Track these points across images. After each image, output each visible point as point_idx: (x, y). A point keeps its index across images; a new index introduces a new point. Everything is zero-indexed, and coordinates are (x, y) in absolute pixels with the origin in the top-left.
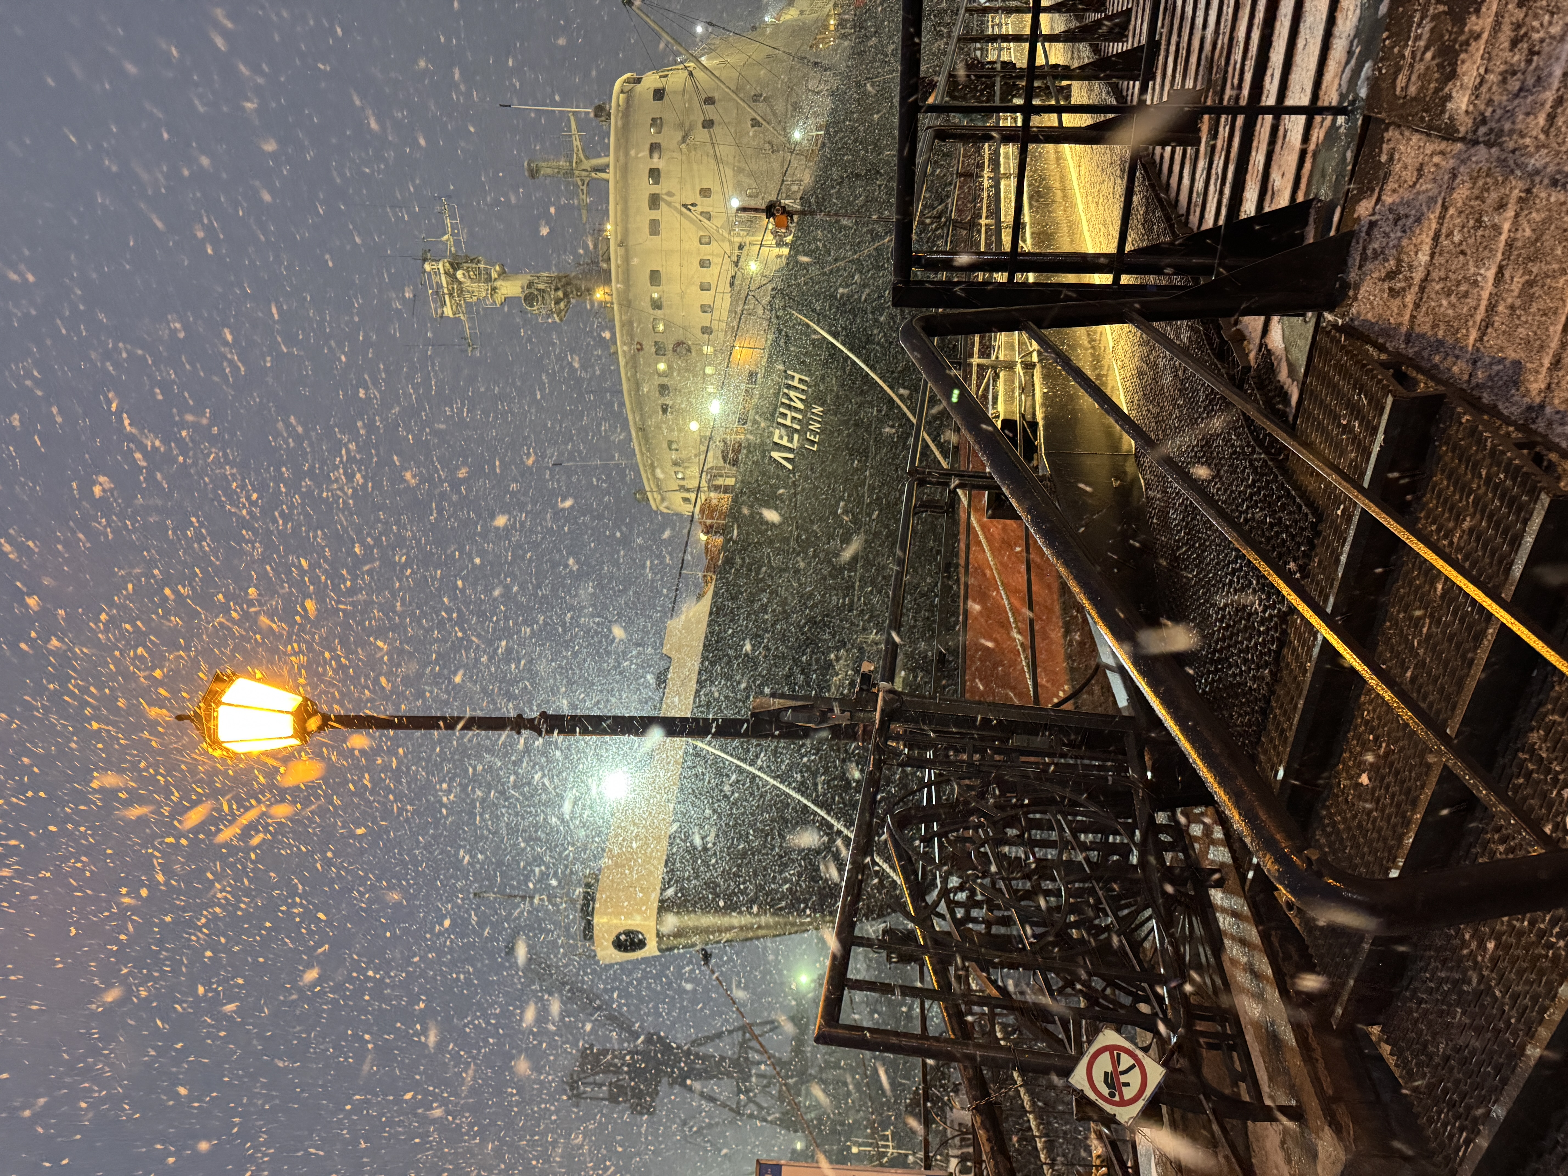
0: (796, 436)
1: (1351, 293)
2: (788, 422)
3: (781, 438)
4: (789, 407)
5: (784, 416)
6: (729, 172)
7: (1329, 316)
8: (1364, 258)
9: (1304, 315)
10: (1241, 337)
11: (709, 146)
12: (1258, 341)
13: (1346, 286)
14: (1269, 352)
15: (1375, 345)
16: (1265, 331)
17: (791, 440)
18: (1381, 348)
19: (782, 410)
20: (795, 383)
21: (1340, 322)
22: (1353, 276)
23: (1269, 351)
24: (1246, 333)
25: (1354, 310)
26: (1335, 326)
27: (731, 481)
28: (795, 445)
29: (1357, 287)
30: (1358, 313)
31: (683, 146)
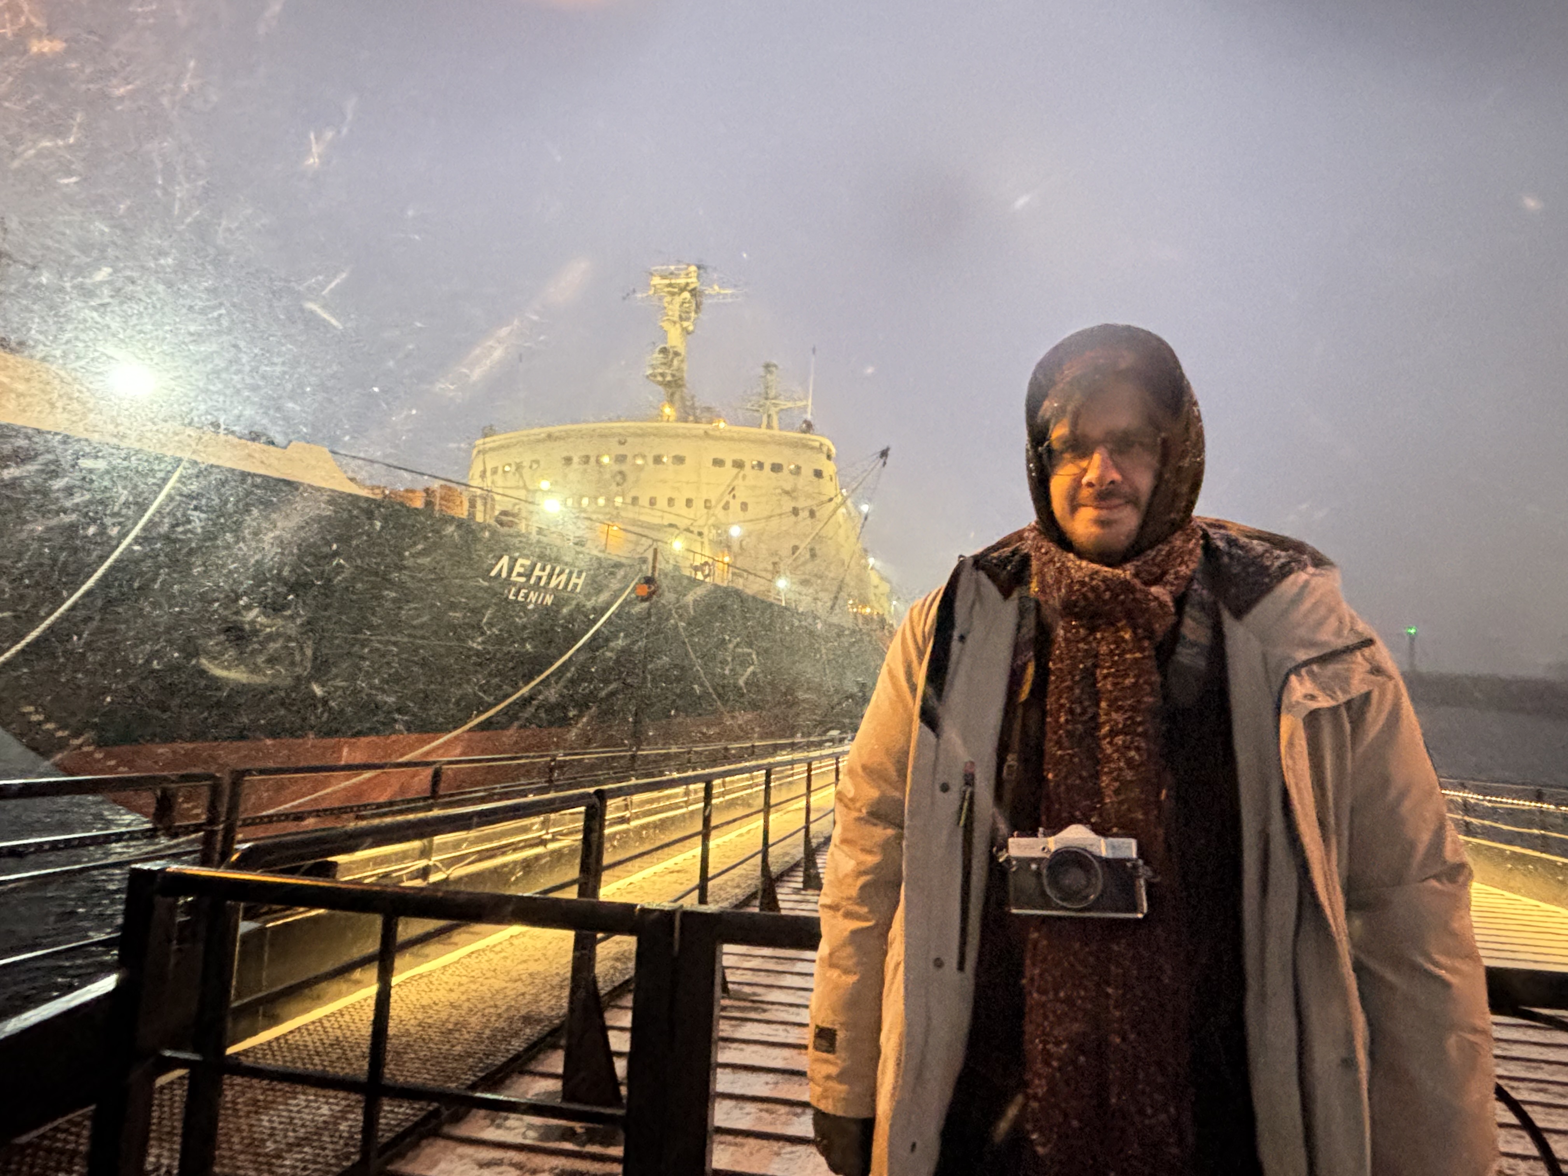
0: (523, 580)
2: (537, 572)
3: (522, 566)
4: (551, 574)
5: (543, 569)
6: (759, 527)
11: (779, 512)
17: (519, 574)
19: (548, 568)
20: (574, 580)
27: (479, 518)
28: (514, 578)
31: (779, 491)
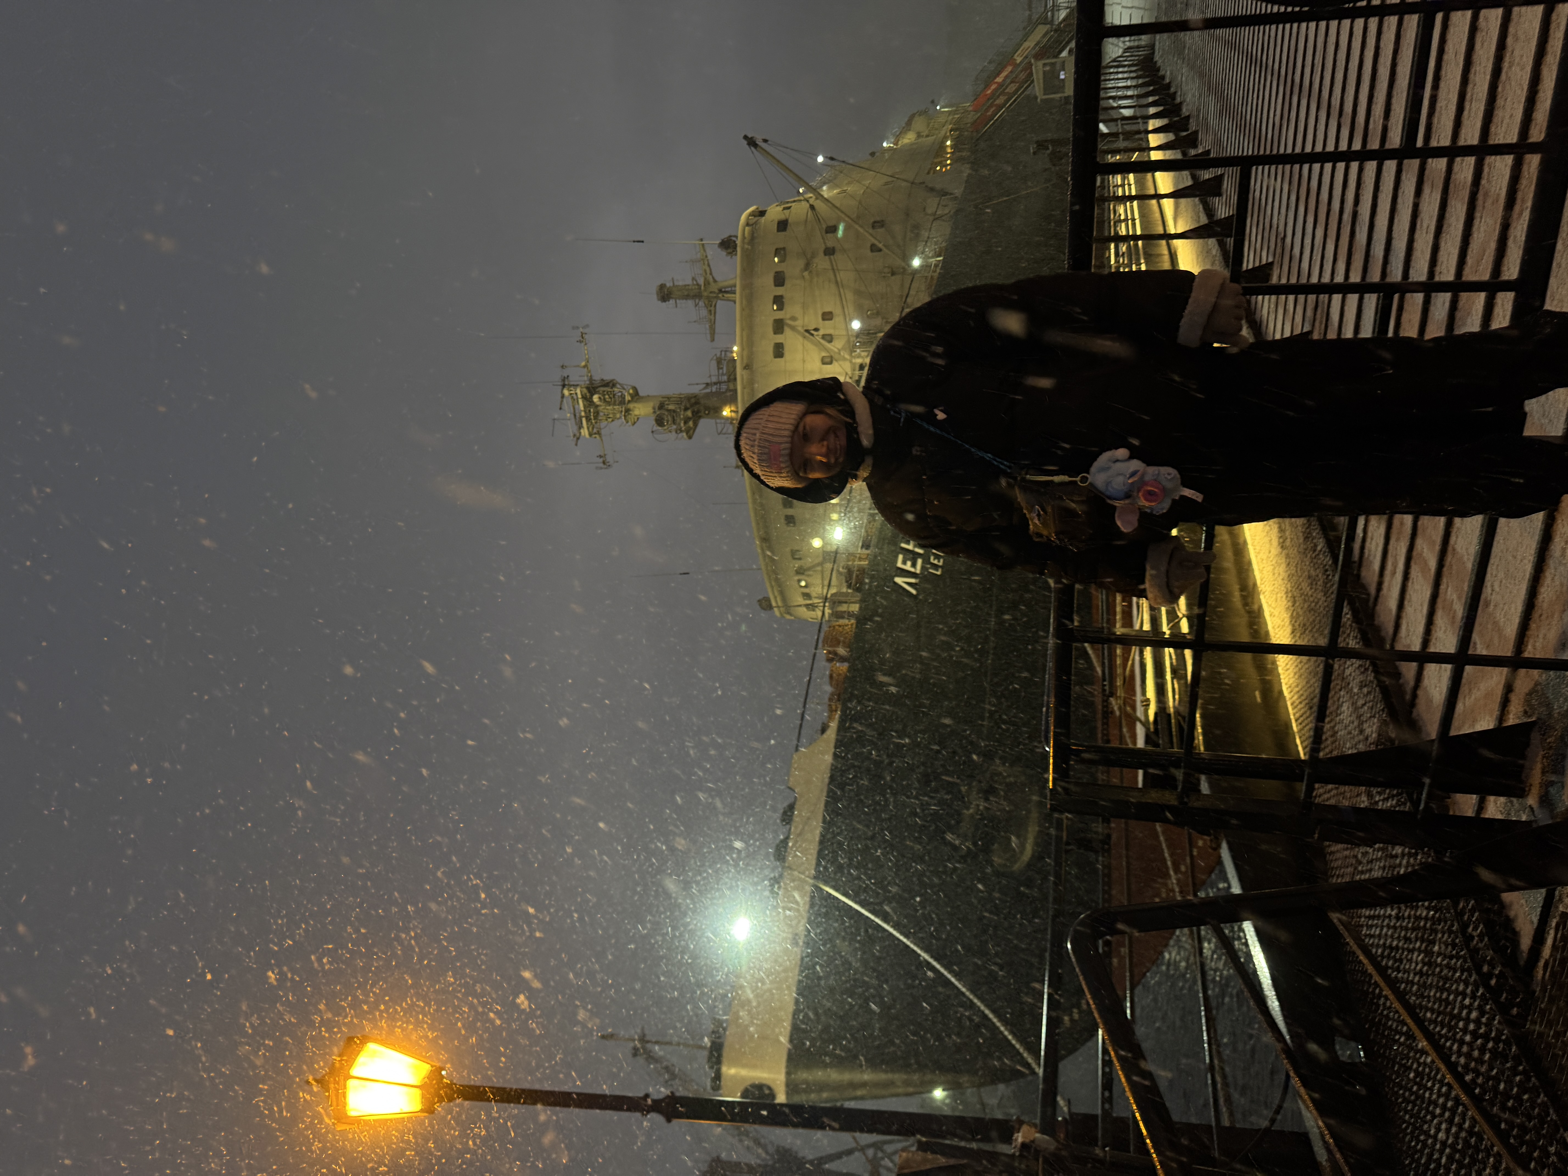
0: (919, 561)
3: (904, 562)
6: (849, 296)
11: (831, 273)
17: (914, 565)
27: (855, 608)
28: (919, 570)
31: (806, 274)
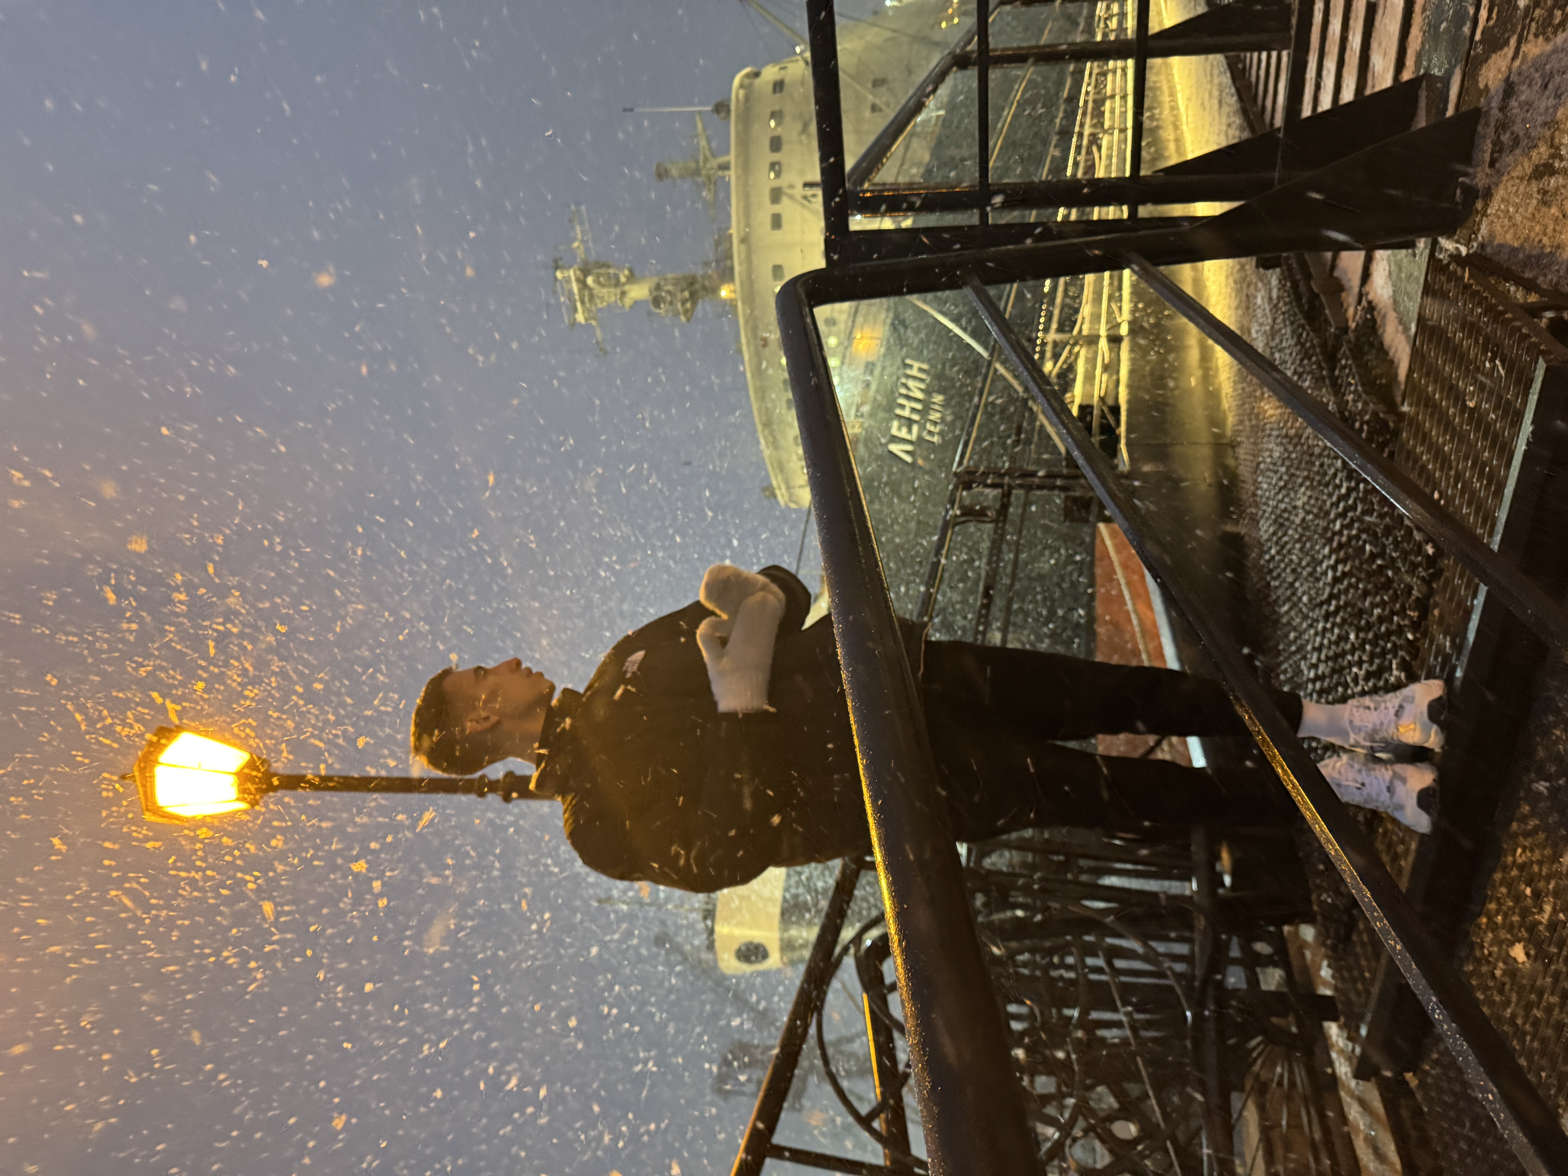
0: (915, 428)
1: (1479, 205)
2: (906, 413)
3: (899, 429)
4: (908, 398)
5: (902, 407)
7: (1447, 244)
8: (1499, 148)
9: (1411, 245)
10: (1337, 288)
12: (1356, 290)
13: (1471, 194)
14: (1371, 307)
15: (1520, 282)
16: (1366, 276)
17: (910, 431)
18: (1529, 286)
19: (901, 401)
20: (914, 372)
21: (1464, 250)
22: (1480, 178)
23: (1370, 303)
24: (1344, 282)
25: (1484, 230)
26: (1456, 257)
28: (914, 437)
29: (1488, 195)
30: (1492, 235)
31: (803, 137)
